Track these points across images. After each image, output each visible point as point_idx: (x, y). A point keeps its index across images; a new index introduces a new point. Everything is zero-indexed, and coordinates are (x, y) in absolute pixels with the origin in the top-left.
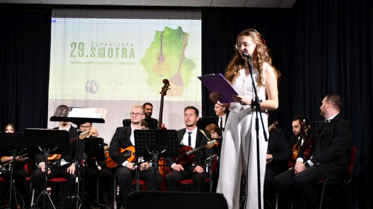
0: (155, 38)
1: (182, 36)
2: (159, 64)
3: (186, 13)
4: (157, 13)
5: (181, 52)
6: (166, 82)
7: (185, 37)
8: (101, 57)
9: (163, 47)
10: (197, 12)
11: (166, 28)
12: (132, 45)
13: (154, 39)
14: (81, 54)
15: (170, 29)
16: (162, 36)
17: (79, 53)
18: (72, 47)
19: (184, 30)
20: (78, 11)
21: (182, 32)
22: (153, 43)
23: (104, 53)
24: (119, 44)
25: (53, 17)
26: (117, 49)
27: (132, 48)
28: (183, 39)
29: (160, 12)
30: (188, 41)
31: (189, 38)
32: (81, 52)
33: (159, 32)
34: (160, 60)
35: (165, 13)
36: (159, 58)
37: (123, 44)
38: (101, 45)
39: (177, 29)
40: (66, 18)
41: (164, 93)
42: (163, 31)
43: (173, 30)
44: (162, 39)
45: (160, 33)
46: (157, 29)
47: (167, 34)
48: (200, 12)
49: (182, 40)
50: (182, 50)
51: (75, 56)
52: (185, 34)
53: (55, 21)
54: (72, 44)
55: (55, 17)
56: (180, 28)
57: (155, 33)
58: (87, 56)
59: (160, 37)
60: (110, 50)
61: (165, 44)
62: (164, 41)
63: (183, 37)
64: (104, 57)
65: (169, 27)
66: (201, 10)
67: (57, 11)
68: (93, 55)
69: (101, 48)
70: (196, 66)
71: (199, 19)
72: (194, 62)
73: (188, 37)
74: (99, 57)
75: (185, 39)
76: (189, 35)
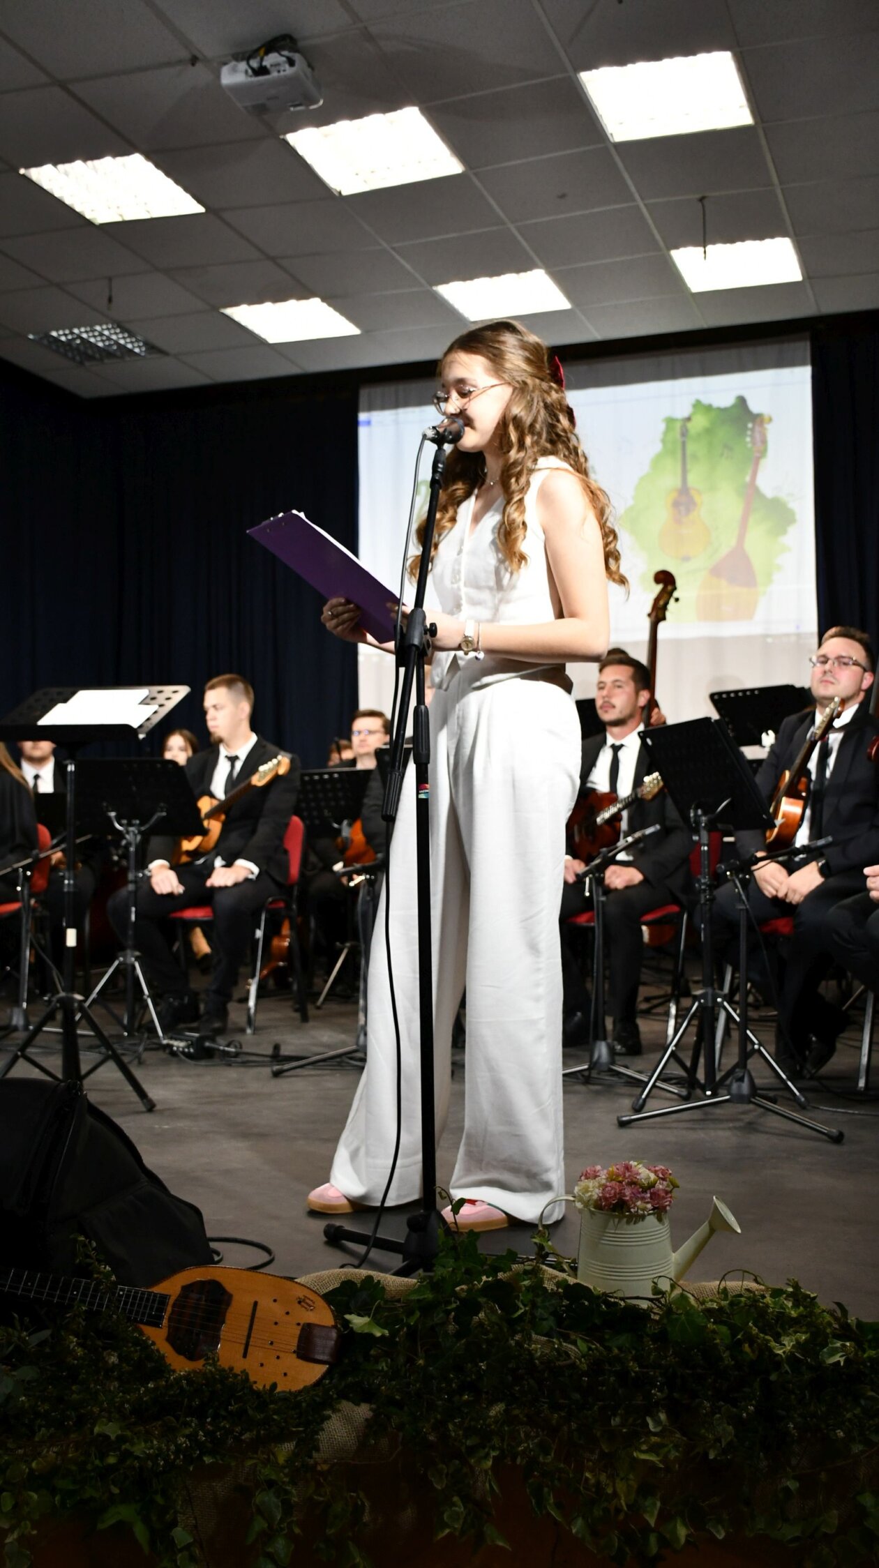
0: (663, 441)
1: (750, 425)
2: (678, 522)
4: (666, 360)
5: (748, 479)
6: (666, 580)
7: (757, 428)
9: (689, 467)
10: (796, 338)
11: (698, 405)
13: (658, 447)
15: (709, 408)
16: (684, 433)
19: (754, 407)
21: (749, 412)
22: (657, 461)
25: (364, 410)
28: (752, 437)
30: (770, 439)
31: (772, 431)
33: (676, 419)
34: (682, 508)
36: (676, 504)
39: (734, 406)
41: (658, 613)
42: (686, 414)
43: (719, 409)
44: (684, 444)
45: (678, 425)
46: (668, 413)
47: (700, 422)
48: (806, 337)
49: (748, 439)
50: (750, 472)
52: (758, 419)
53: (368, 423)
55: (370, 408)
56: (742, 401)
57: (662, 427)
59: (679, 436)
61: (695, 457)
62: (690, 448)
63: (752, 430)
65: (705, 400)
66: (808, 331)
67: (373, 389)
70: (798, 517)
71: (803, 364)
72: (791, 505)
73: (767, 426)
75: (757, 436)
76: (770, 420)
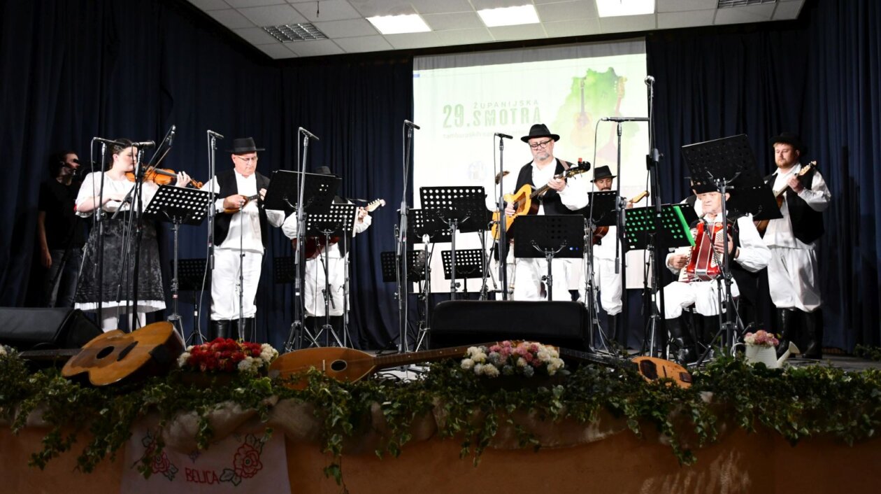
0: (572, 88)
1: (616, 82)
3: (621, 44)
4: (574, 48)
5: (615, 108)
7: (619, 84)
8: (490, 124)
9: (585, 102)
10: (638, 41)
11: (589, 71)
12: (536, 102)
13: (570, 91)
14: (458, 122)
15: (595, 73)
16: (582, 86)
17: (456, 121)
18: (445, 112)
19: (618, 73)
20: (451, 57)
21: (615, 76)
22: (569, 99)
23: (494, 119)
24: (516, 103)
25: (416, 70)
26: (513, 111)
27: (537, 108)
28: (616, 87)
29: (579, 47)
30: (626, 89)
31: (626, 84)
32: (458, 119)
33: (577, 78)
35: (587, 47)
36: (579, 120)
37: (521, 102)
38: (489, 106)
39: (607, 72)
40: (435, 70)
42: (584, 76)
43: (600, 74)
44: (582, 90)
45: (579, 81)
46: (574, 75)
47: (590, 80)
48: (643, 40)
49: (615, 89)
51: (450, 126)
52: (619, 79)
53: (418, 76)
54: (445, 108)
55: (419, 69)
56: (612, 70)
57: (572, 81)
58: (468, 125)
59: (580, 86)
60: (503, 113)
61: (588, 97)
62: (586, 93)
63: (617, 84)
64: (494, 124)
65: (593, 70)
66: (644, 38)
67: (420, 59)
68: (477, 123)
69: (489, 112)
71: (642, 53)
74: (486, 125)
75: (619, 87)
76: (626, 80)
